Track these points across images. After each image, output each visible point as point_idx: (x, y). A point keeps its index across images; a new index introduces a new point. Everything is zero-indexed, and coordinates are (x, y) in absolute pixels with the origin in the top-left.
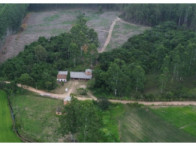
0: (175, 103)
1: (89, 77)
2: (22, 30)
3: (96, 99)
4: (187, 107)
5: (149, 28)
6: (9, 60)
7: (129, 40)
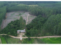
0: (44, 37)
1: (25, 31)
3: (27, 38)
4: (47, 38)
7: (32, 20)
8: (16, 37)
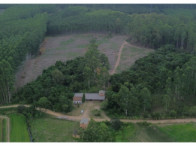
0: (179, 121)
2: (40, 54)
3: (109, 120)
5: (153, 51)
6: (28, 84)
8: (65, 117)
